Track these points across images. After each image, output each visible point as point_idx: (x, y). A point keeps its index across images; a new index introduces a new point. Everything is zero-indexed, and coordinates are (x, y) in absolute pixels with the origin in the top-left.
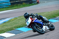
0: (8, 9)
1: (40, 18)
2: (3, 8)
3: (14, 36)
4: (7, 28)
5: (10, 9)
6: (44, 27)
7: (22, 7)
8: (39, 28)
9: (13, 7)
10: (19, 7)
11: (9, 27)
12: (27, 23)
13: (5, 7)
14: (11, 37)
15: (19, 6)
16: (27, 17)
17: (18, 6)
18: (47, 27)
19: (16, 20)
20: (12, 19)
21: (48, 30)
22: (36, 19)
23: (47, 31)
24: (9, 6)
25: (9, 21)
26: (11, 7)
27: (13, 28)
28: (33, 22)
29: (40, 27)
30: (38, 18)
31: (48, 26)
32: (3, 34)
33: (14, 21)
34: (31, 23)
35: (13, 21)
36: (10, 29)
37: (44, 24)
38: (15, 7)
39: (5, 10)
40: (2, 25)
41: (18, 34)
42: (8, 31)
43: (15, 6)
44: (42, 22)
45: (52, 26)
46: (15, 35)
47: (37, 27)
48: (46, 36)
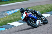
1: (34, 13)
8: (33, 22)
11: (18, 17)
12: (22, 17)
14: (20, 26)
34: (26, 17)
37: (38, 18)
44: (35, 17)
45: (46, 20)
48: (51, 25)
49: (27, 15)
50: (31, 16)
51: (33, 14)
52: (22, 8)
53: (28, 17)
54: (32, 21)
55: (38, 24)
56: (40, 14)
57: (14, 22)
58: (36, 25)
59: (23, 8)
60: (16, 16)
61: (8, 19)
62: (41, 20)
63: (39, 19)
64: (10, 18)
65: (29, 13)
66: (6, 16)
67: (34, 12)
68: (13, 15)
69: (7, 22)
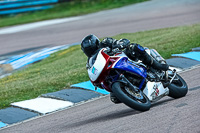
0: (49, 16)
1: (137, 53)
2: (33, 12)
3: (70, 108)
4: (45, 80)
5: (55, 15)
6: (150, 86)
7: (97, 10)
8: (132, 89)
9: (66, 8)
10: (85, 11)
11: (53, 79)
13: (40, 10)
15: (87, 7)
16: (91, 50)
17: (84, 6)
18: (160, 86)
19: (75, 53)
20: (61, 51)
21: (164, 95)
22: (123, 59)
23: (162, 99)
24: (51, 7)
25: (52, 58)
26: (60, 11)
27: (66, 81)
28: (110, 69)
29: (136, 84)
30: (129, 56)
31: (165, 81)
32: (32, 101)
33: (68, 59)
34: (105, 71)
35: (64, 56)
36: (55, 85)
37: (151, 75)
38: (72, 11)
39: (37, 19)
40: (27, 69)
41: (83, 102)
42: (49, 91)
43: (74, 6)
44: (142, 69)
46: (71, 104)
47: (123, 86)
48: (178, 109)
49: (109, 63)
50: (126, 65)
51: (134, 59)
52: (90, 37)
53: (115, 68)
54: (128, 86)
55: (151, 98)
56: (158, 59)
57: (36, 97)
58: (145, 99)
59: (95, 37)
60: (42, 73)
61: (13, 85)
62: (162, 81)
63: (156, 79)
64: (20, 84)
65: (116, 53)
66: (6, 72)
67: (134, 50)
68: (33, 70)
69: (9, 98)
